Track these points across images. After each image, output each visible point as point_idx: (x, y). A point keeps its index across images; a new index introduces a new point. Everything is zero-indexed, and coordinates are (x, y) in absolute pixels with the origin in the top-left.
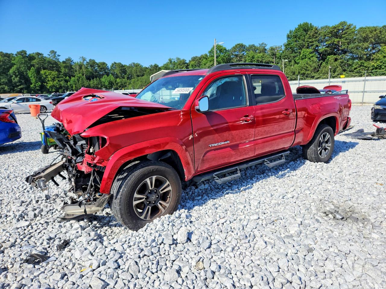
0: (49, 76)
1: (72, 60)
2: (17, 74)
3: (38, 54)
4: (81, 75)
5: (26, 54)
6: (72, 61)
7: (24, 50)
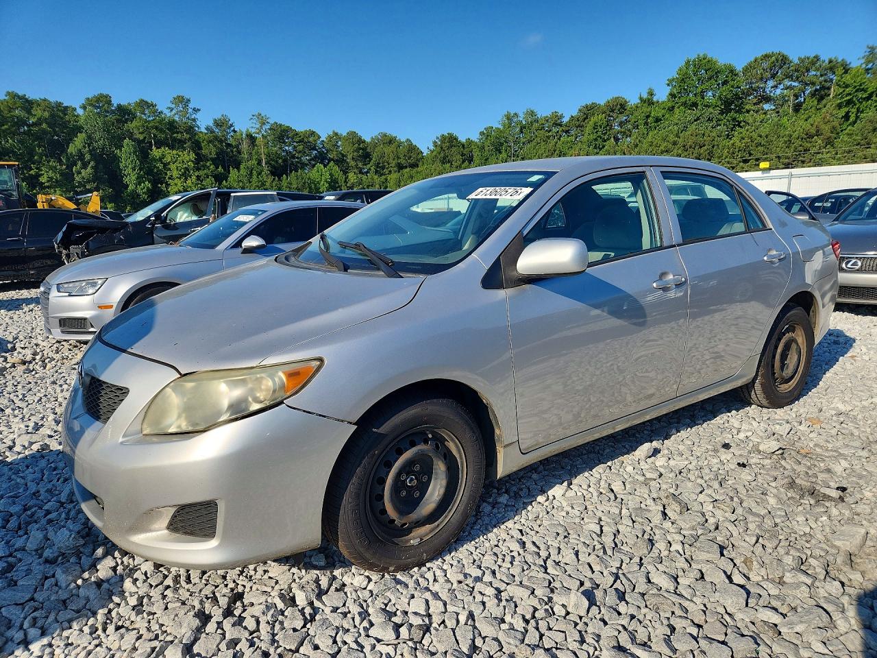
0: (173, 166)
1: (230, 123)
2: (88, 157)
3: (144, 104)
4: (255, 162)
5: (109, 103)
6: (232, 125)
7: (105, 93)
